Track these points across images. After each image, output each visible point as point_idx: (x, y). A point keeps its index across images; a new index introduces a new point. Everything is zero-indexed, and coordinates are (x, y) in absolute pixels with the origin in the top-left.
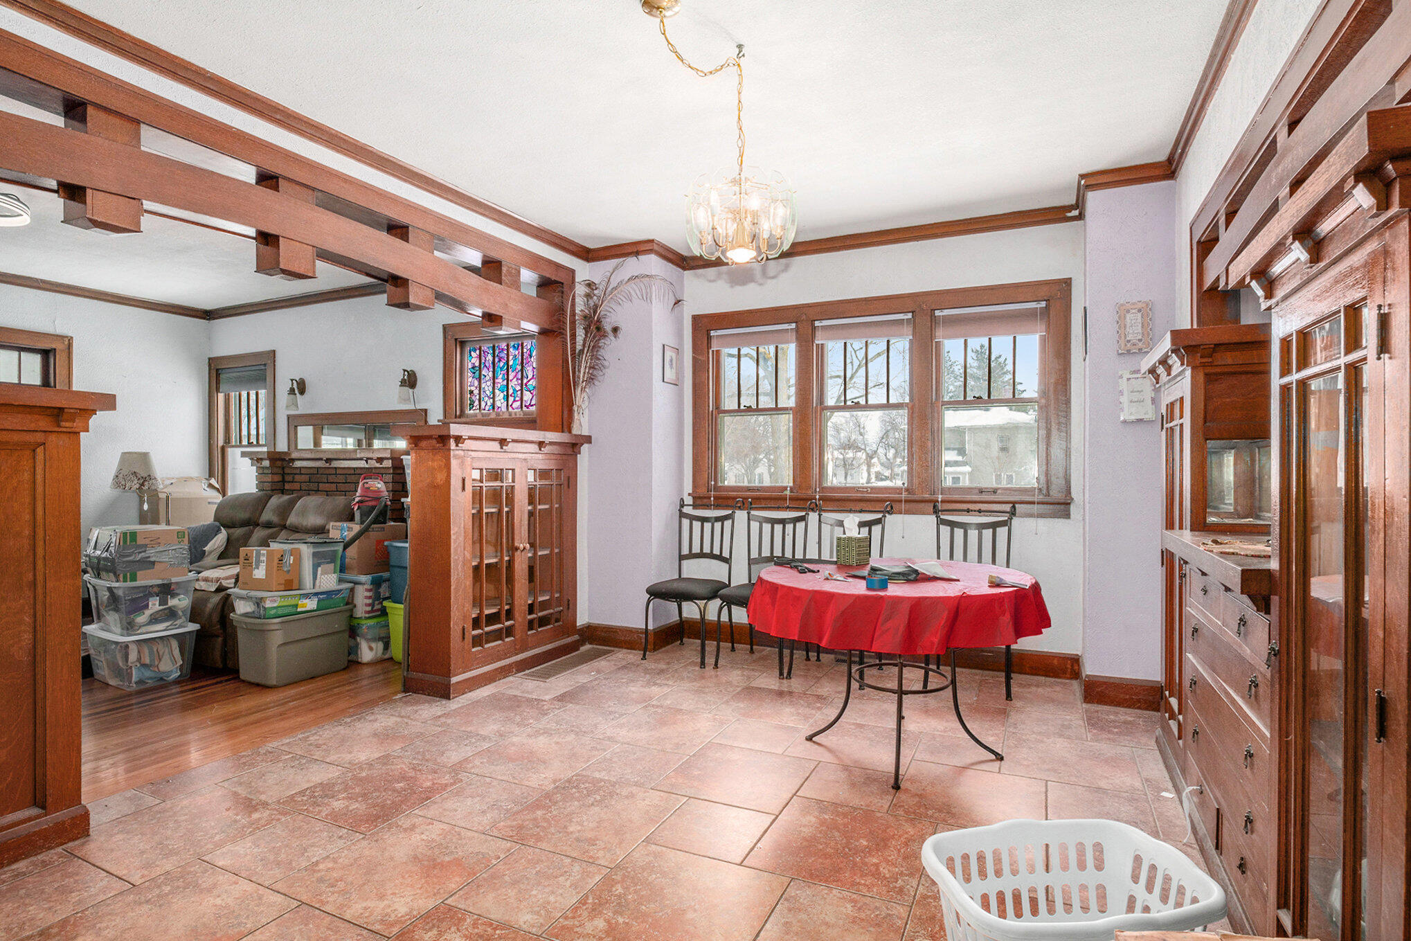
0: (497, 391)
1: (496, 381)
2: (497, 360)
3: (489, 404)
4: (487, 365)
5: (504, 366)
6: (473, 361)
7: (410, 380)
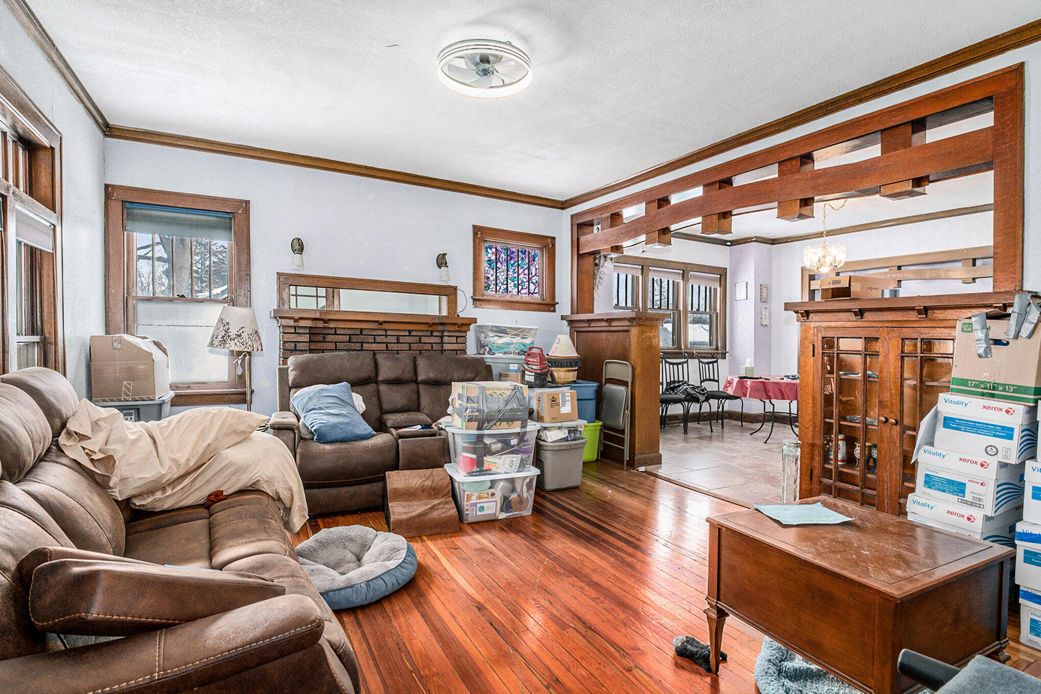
0: (509, 280)
1: (509, 273)
2: (509, 258)
3: (502, 288)
4: (501, 261)
5: (514, 264)
6: (490, 255)
7: (442, 261)
